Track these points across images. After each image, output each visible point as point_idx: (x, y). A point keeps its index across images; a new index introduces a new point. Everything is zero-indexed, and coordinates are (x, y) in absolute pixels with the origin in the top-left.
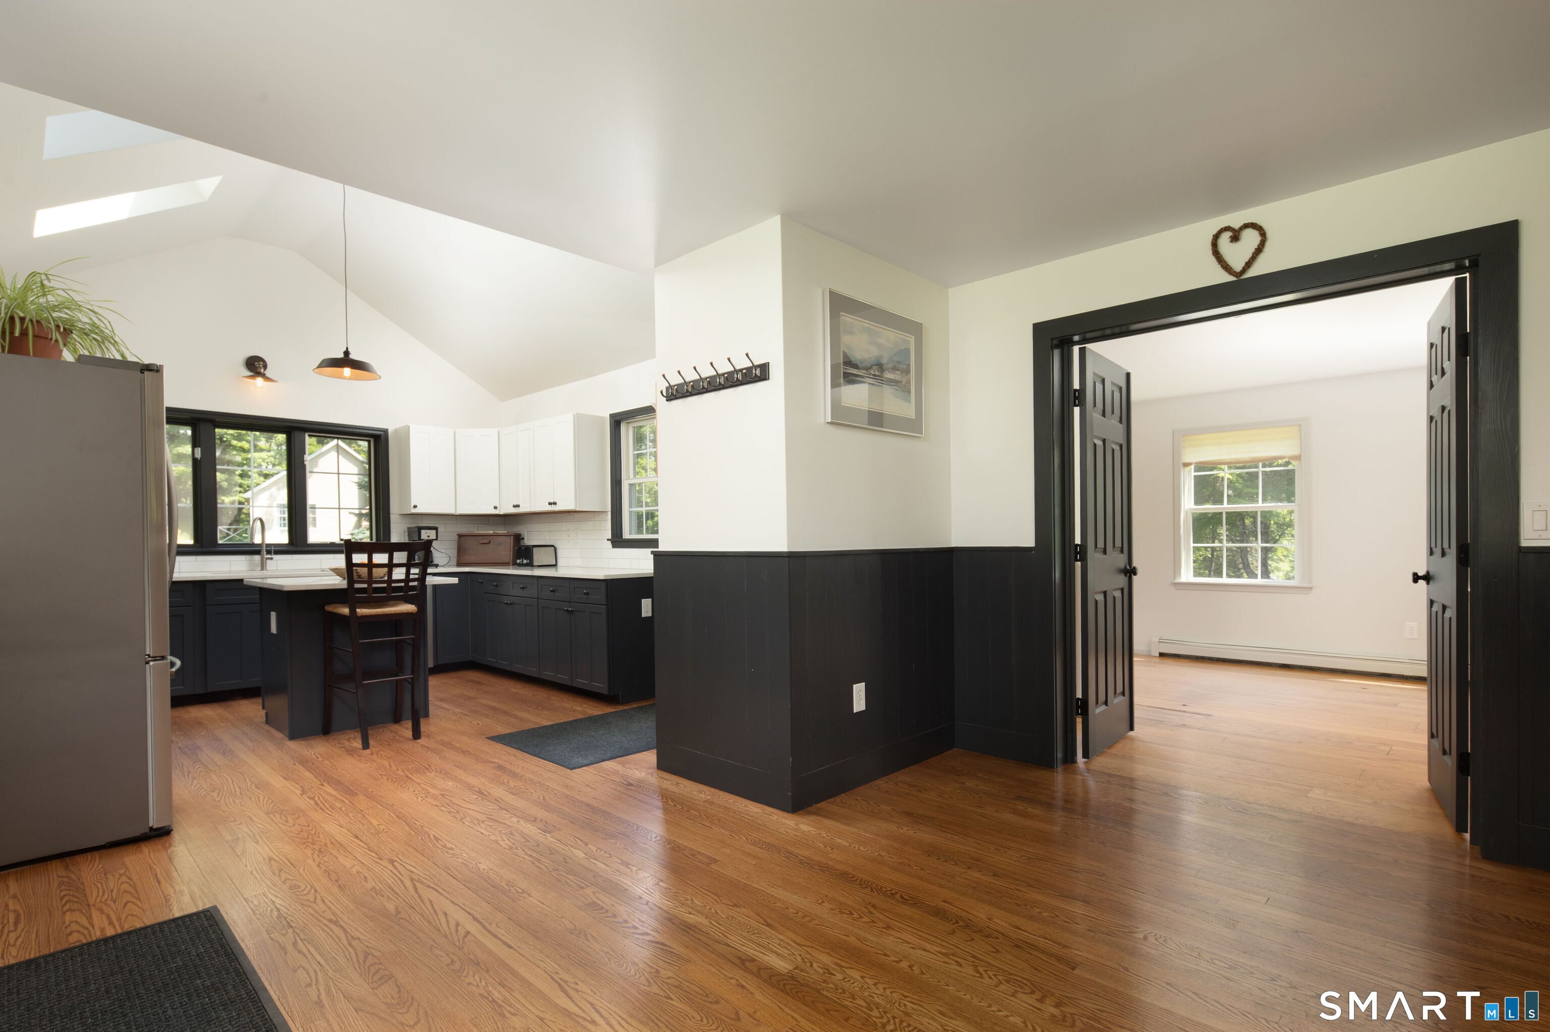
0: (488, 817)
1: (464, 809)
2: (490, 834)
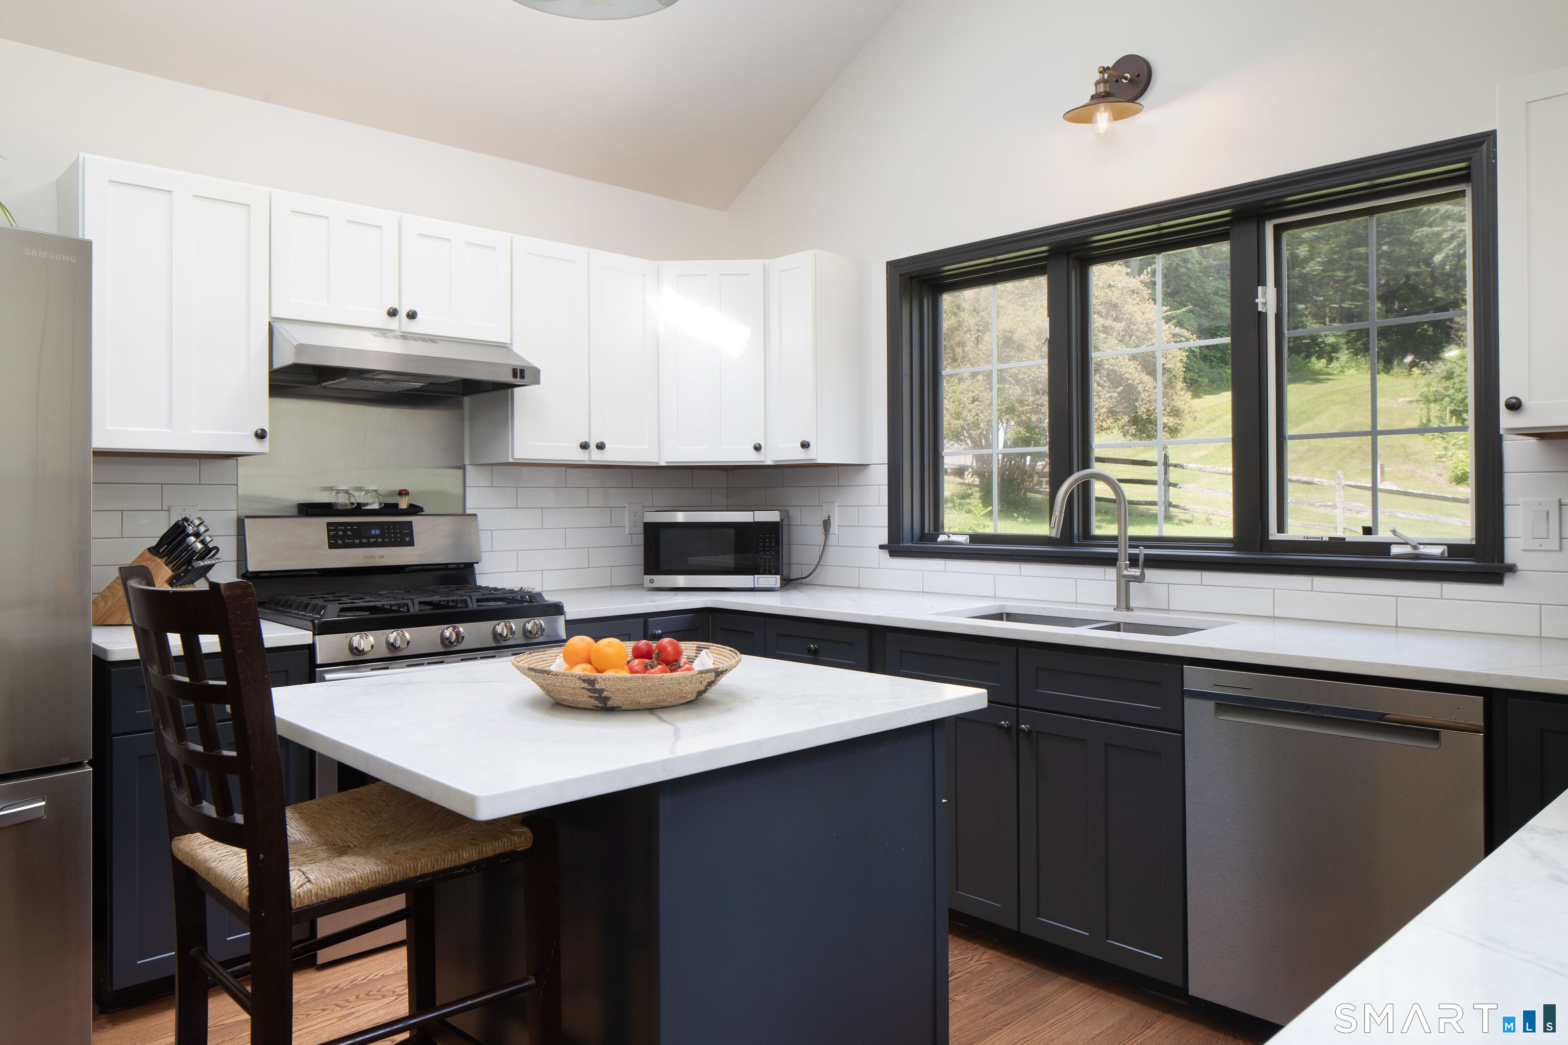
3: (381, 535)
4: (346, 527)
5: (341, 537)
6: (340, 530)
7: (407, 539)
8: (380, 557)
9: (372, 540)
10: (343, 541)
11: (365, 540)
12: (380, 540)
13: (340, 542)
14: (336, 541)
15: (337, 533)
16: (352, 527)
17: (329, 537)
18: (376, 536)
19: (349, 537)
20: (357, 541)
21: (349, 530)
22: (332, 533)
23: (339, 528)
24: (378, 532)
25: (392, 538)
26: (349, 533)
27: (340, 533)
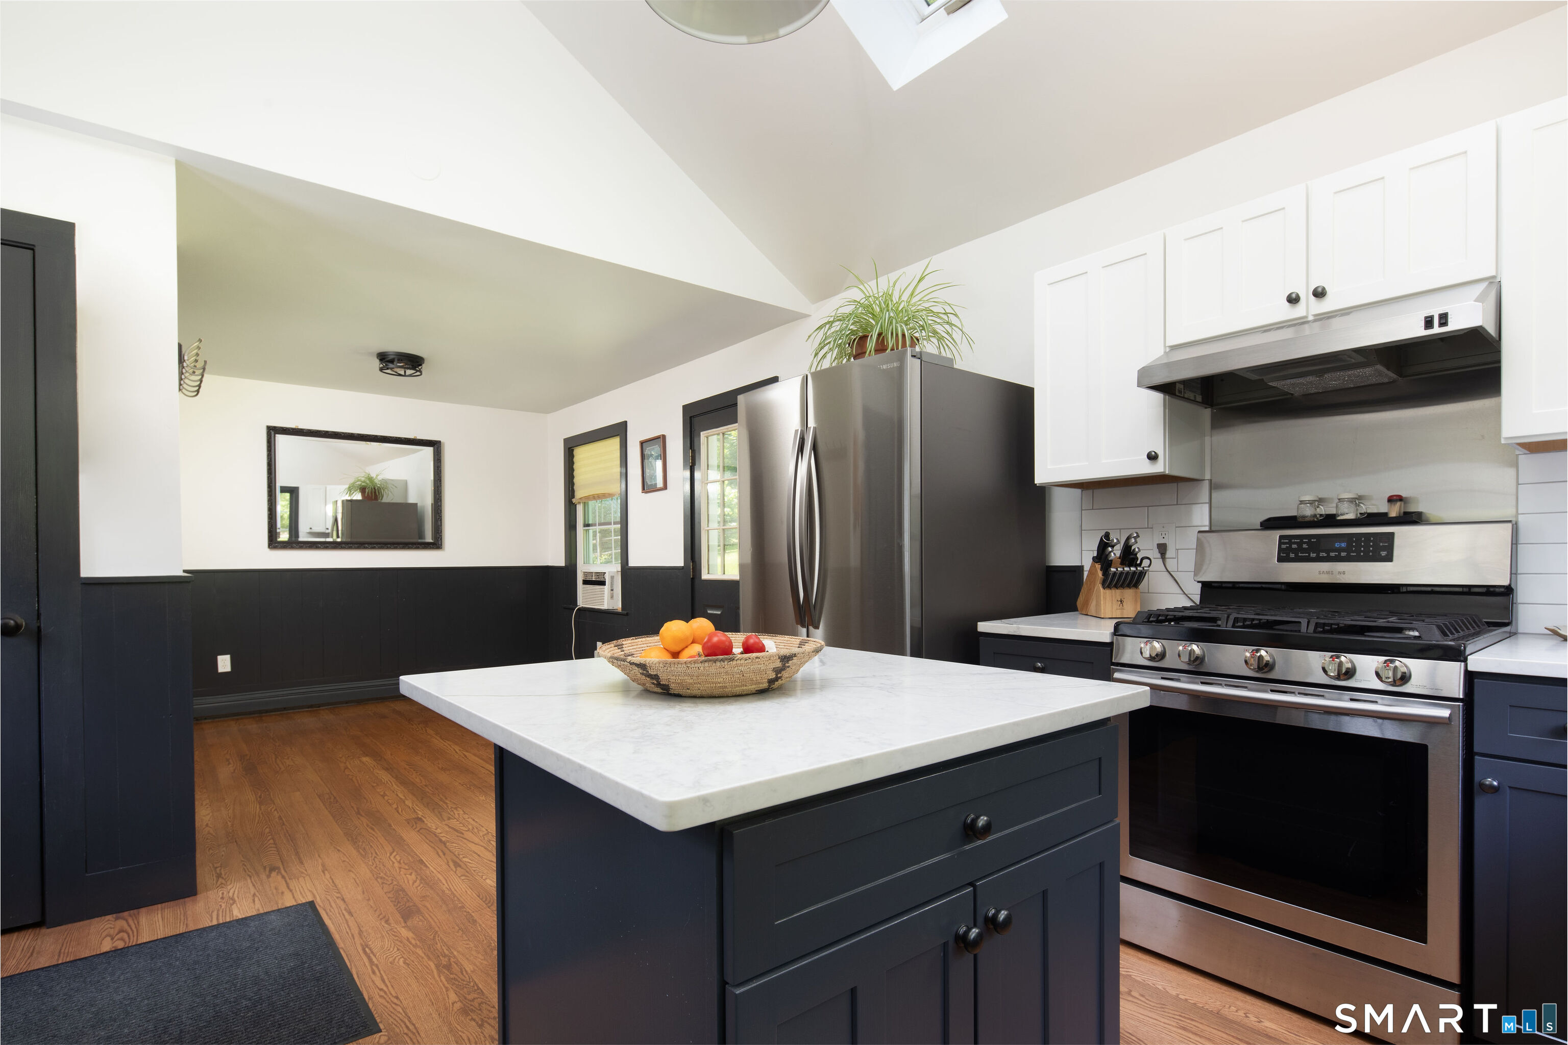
0: (461, 835)
1: (482, 844)
2: (467, 820)
3: (1348, 550)
4: (1302, 540)
5: (1294, 551)
6: (1295, 543)
7: (1384, 553)
8: (1340, 573)
9: (1332, 554)
10: (1296, 555)
11: (1323, 554)
12: (1343, 554)
13: (1292, 555)
14: (1288, 555)
15: (1291, 546)
16: (1310, 540)
17: (1280, 550)
18: (1340, 550)
19: (1304, 550)
20: (1313, 555)
21: (1305, 543)
22: (1284, 546)
23: (1293, 541)
24: (1343, 545)
25: (1362, 551)
26: (1305, 546)
27: (1294, 546)
